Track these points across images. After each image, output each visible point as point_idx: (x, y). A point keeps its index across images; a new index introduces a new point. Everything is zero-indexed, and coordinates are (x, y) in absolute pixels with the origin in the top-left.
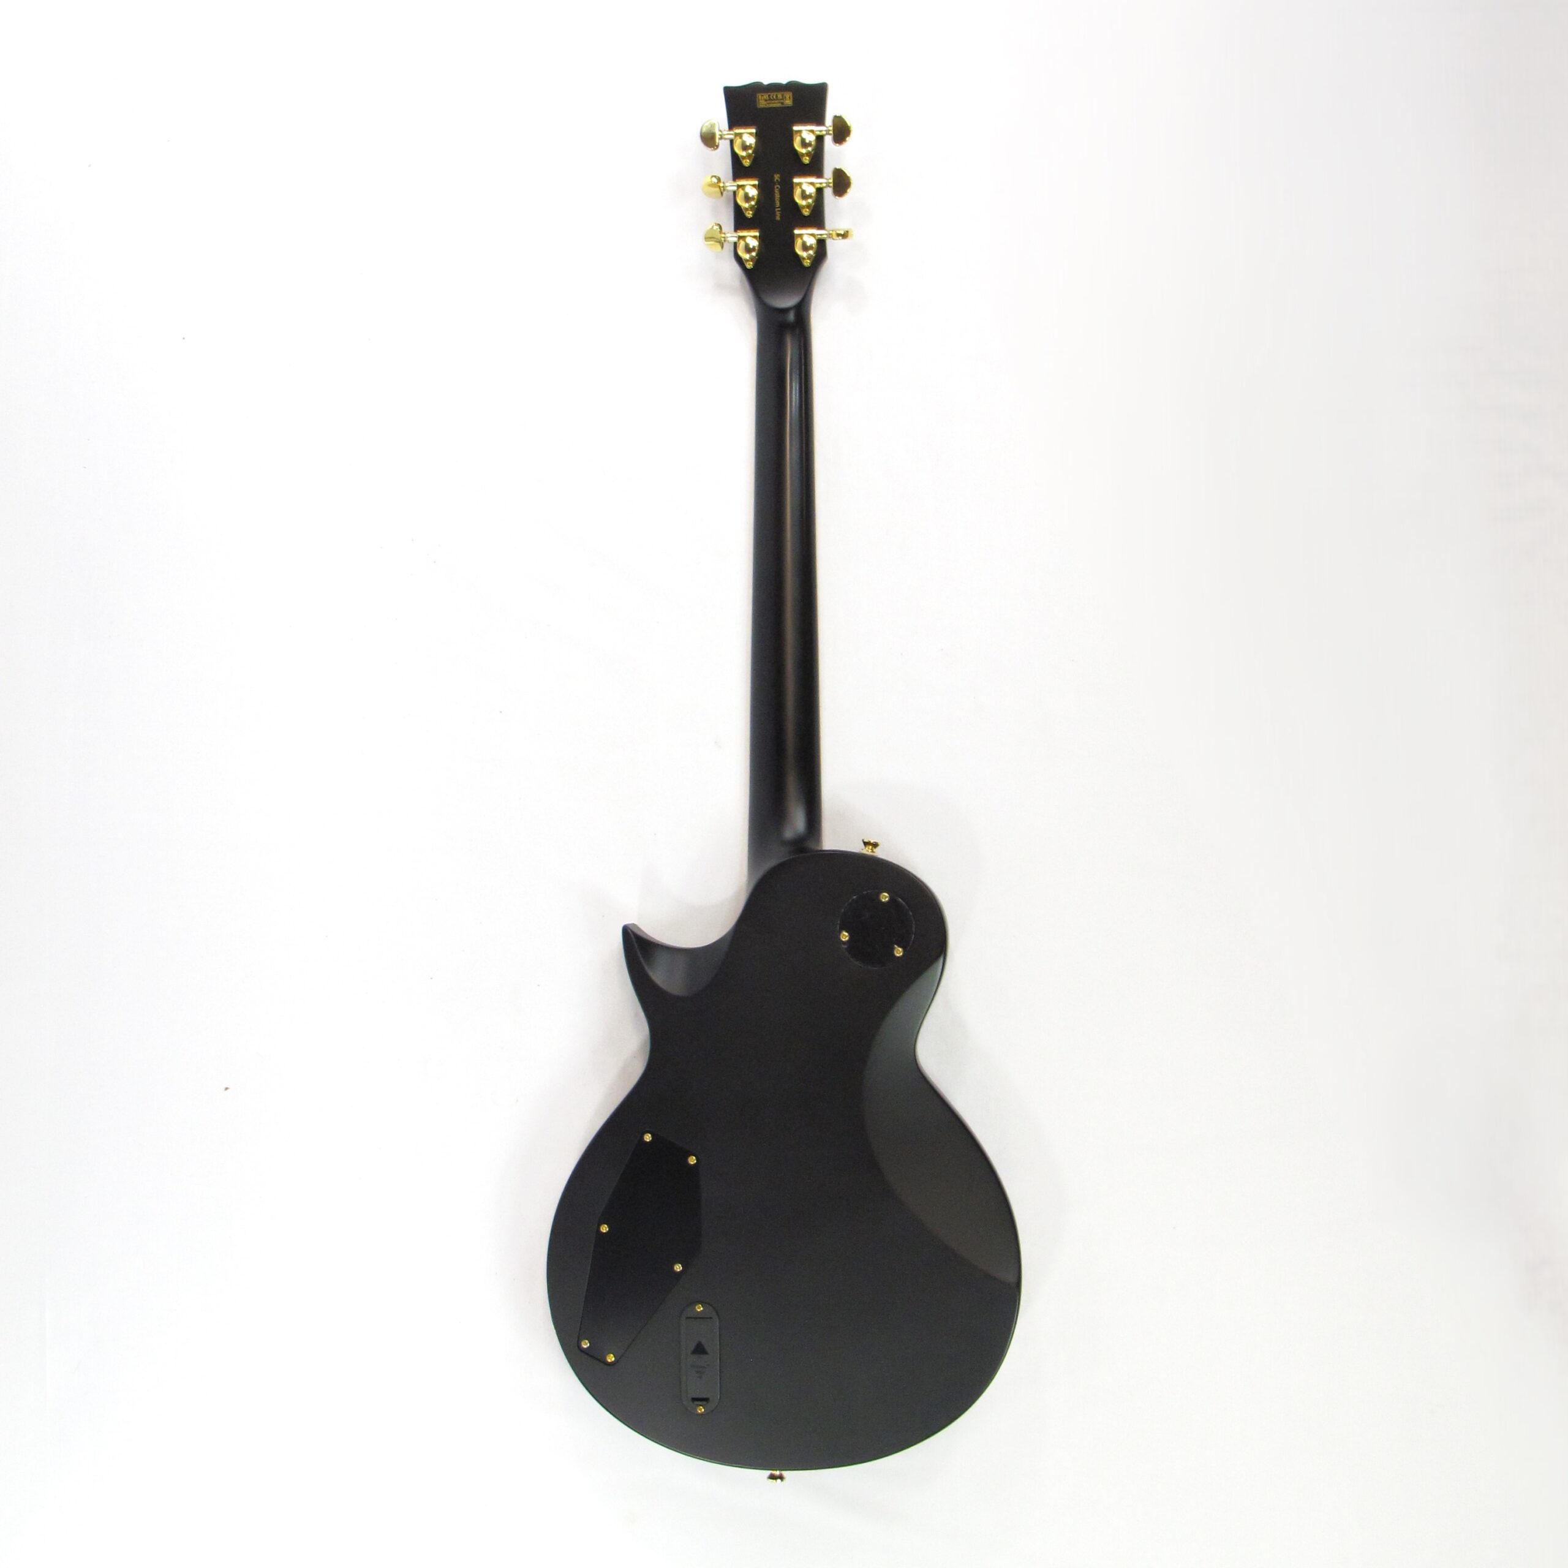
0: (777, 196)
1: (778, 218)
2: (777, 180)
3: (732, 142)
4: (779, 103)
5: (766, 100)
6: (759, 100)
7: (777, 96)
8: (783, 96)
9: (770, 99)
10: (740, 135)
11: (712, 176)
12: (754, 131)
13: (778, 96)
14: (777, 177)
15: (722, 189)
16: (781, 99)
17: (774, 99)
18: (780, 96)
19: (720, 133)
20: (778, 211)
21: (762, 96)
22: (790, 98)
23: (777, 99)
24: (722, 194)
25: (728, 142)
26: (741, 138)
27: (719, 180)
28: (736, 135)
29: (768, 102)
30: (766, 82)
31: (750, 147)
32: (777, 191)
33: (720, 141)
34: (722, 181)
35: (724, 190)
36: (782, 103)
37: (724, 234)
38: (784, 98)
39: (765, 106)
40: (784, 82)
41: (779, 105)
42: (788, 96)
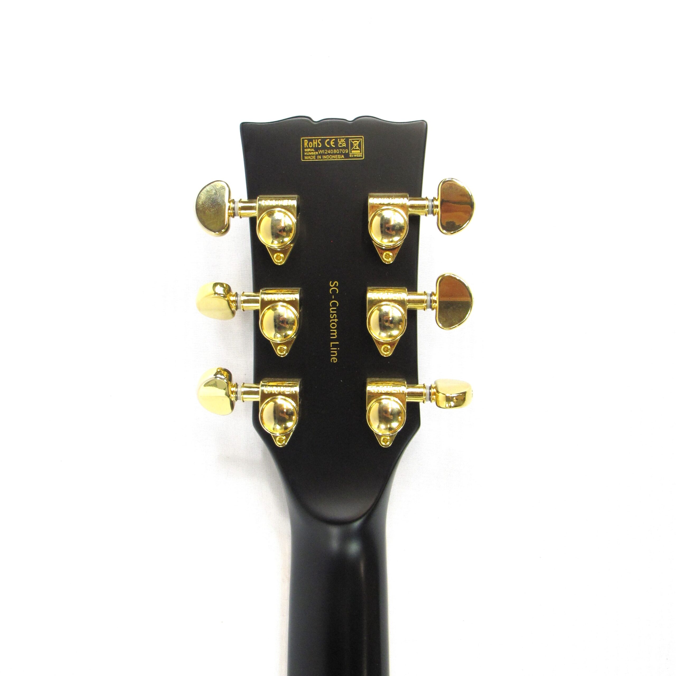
0: (334, 319)
1: (334, 359)
2: (334, 291)
3: (253, 221)
4: (341, 154)
5: (316, 149)
6: (304, 148)
7: (336, 143)
8: (347, 140)
9: (324, 147)
10: (269, 211)
11: (215, 285)
12: (294, 203)
13: (340, 143)
14: (334, 286)
15: (233, 305)
16: (344, 148)
17: (331, 148)
18: (342, 142)
19: (232, 205)
20: (334, 346)
21: (310, 140)
22: (359, 146)
23: (337, 148)
24: (233, 313)
25: (246, 222)
26: (271, 214)
27: (228, 290)
28: (262, 210)
29: (321, 152)
30: (316, 118)
31: (286, 230)
32: (332, 310)
33: (231, 219)
34: (234, 292)
35: (237, 308)
36: (347, 155)
37: (236, 386)
38: (349, 146)
39: (313, 159)
40: (350, 117)
41: (341, 158)
42: (356, 143)
